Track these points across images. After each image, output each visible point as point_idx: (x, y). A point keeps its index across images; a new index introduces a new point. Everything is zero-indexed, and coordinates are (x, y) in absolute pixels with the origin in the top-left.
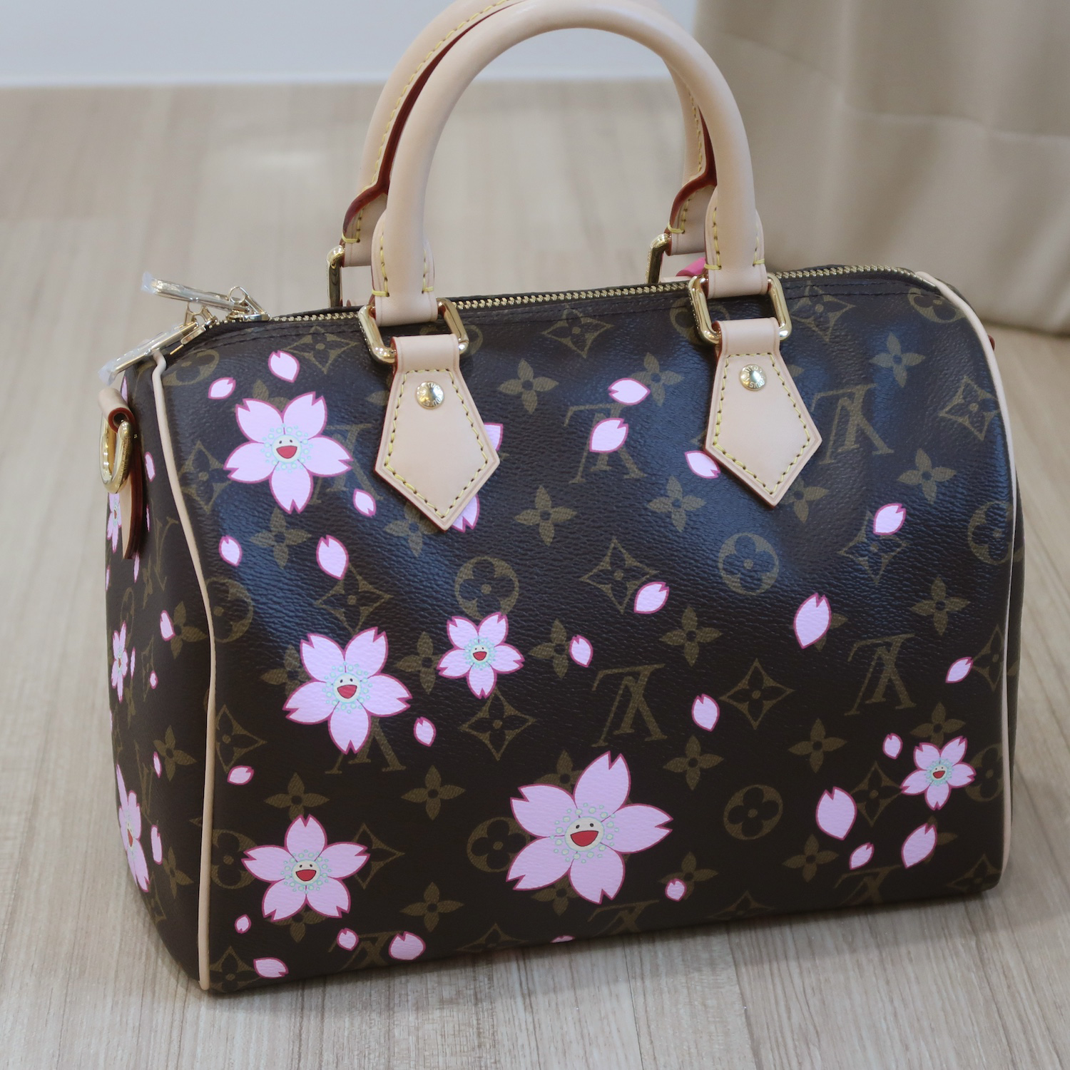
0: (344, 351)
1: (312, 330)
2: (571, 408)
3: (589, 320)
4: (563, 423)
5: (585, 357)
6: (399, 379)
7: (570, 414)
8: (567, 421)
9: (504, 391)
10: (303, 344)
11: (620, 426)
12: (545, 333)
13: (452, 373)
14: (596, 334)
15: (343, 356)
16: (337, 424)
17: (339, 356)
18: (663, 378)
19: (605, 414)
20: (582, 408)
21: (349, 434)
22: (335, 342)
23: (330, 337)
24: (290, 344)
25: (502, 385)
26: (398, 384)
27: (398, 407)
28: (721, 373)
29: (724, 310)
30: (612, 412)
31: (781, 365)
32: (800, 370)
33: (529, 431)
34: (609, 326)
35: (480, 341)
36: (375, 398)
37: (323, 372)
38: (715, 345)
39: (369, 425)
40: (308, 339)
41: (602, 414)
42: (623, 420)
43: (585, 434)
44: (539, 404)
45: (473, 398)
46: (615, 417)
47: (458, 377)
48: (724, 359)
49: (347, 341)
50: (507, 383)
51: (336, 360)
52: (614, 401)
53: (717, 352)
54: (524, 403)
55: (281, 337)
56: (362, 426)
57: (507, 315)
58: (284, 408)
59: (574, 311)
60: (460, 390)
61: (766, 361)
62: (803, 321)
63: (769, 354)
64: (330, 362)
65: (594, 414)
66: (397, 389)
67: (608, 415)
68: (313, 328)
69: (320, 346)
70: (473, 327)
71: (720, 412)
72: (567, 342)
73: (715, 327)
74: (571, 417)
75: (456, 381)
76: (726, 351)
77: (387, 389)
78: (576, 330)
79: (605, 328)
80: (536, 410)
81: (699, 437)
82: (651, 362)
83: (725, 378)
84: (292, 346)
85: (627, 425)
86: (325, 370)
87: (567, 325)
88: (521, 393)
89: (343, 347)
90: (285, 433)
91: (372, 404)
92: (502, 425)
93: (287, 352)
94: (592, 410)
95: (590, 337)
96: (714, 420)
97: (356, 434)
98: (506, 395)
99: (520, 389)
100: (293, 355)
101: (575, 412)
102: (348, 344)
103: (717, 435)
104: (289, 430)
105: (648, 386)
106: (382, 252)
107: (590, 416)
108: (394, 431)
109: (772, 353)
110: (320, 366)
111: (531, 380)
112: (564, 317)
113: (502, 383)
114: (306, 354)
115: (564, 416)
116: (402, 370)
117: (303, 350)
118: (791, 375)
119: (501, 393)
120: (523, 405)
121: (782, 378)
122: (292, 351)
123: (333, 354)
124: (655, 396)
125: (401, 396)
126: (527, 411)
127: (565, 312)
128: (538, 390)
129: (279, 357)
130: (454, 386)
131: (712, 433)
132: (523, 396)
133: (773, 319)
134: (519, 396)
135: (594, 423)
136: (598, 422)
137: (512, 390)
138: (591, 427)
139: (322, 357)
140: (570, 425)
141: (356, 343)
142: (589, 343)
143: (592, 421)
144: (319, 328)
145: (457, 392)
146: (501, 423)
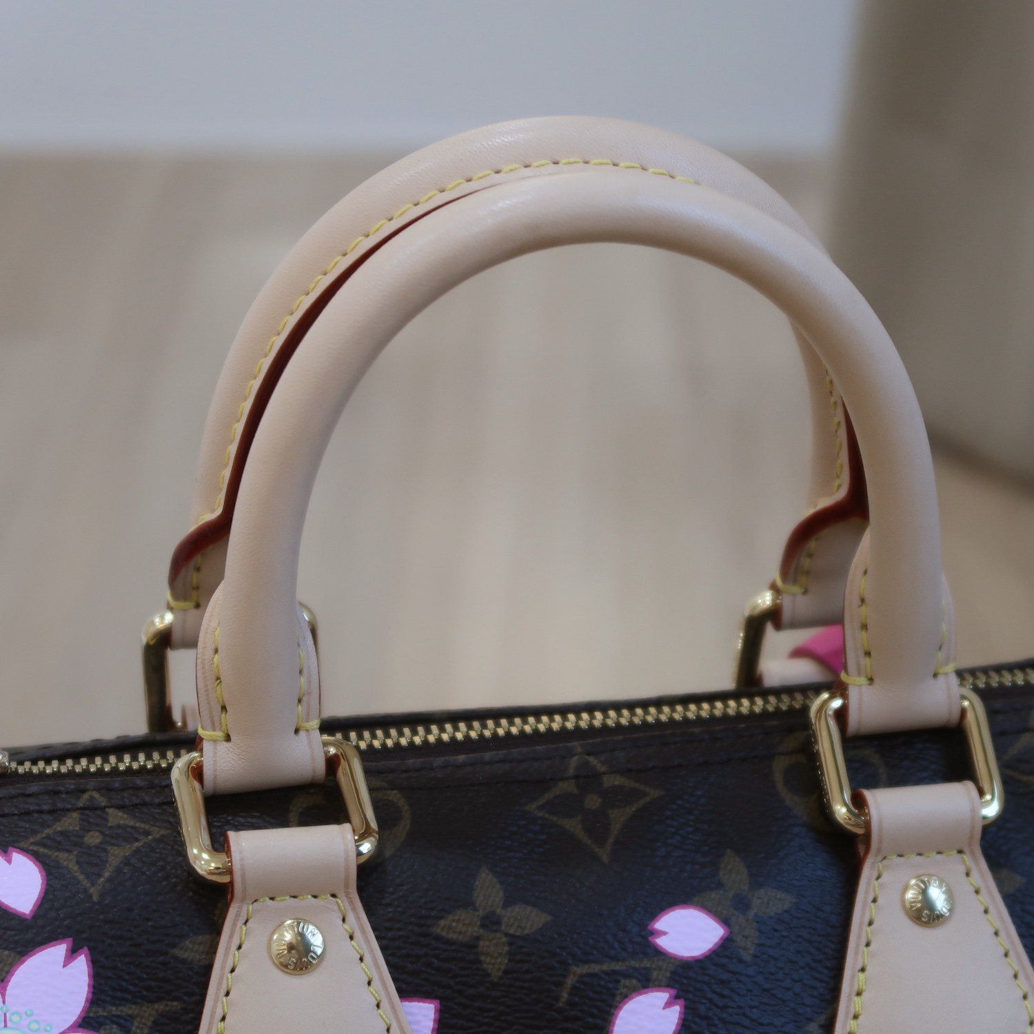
0: (137, 851)
1: (84, 800)
2: (575, 969)
3: (618, 780)
4: (557, 999)
5: (605, 859)
6: (238, 915)
7: (570, 981)
8: (565, 996)
9: (444, 934)
10: (62, 833)
11: (668, 1005)
12: (532, 807)
13: (342, 901)
14: (631, 810)
15: (133, 861)
16: (113, 1005)
17: (127, 862)
18: (756, 902)
19: (639, 980)
20: (596, 968)
21: (136, 1023)
22: (124, 827)
23: (116, 817)
24: (34, 832)
25: (442, 923)
26: (234, 925)
27: (233, 971)
28: (867, 892)
29: (875, 759)
30: (655, 974)
31: (982, 874)
32: (1019, 880)
33: (492, 1014)
34: (654, 793)
35: (404, 826)
36: (189, 950)
37: (90, 897)
38: (854, 836)
39: (175, 1004)
40: (71, 822)
41: (634, 982)
42: (674, 992)
43: (599, 1022)
44: (511, 960)
45: (383, 948)
46: (659, 986)
47: (354, 909)
48: (873, 864)
49: (147, 827)
50: (451, 917)
51: (119, 871)
52: (659, 953)
53: (861, 849)
54: (483, 958)
55: (20, 814)
56: (160, 1007)
57: (463, 766)
58: (8, 972)
59: (591, 759)
60: (358, 935)
61: (954, 865)
62: (1025, 778)
63: (960, 852)
64: (107, 874)
65: (618, 982)
66: (231, 936)
67: (646, 983)
68: (86, 796)
69: (93, 838)
70: (395, 796)
71: (863, 970)
72: (573, 825)
73: (858, 802)
74: (574, 988)
75: (351, 917)
76: (879, 850)
77: (215, 929)
78: (593, 802)
79: (648, 799)
80: (506, 972)
81: (822, 1019)
82: (734, 871)
83: (874, 901)
84: (39, 836)
85: (682, 1001)
86: (95, 892)
87: (576, 791)
88: (478, 938)
89: (137, 840)
90: (6, 1026)
91: (183, 962)
92: (438, 1001)
93: (24, 851)
94: (614, 972)
95: (619, 817)
96: (851, 985)
97: (149, 1023)
98: (449, 942)
99: (475, 930)
100: (37, 857)
101: (582, 976)
102: (147, 833)
103: (856, 1017)
104: (16, 1019)
105: (724, 921)
106: (216, 656)
107: (611, 986)
108: (223, 1019)
109: (966, 850)
110: (86, 883)
111: (498, 911)
112: (571, 772)
113: (441, 918)
114: (62, 856)
115: (560, 984)
116: (243, 899)
117: (58, 847)
118: (1001, 891)
119: (438, 938)
120: (480, 962)
121: (984, 898)
122: (36, 848)
123: (117, 855)
124: (739, 939)
125: (240, 947)
126: (488, 975)
127: (574, 762)
128: (512, 931)
129: (9, 862)
130: (346, 926)
131: (847, 1013)
132: (481, 943)
133: (969, 785)
134: (472, 945)
135: (618, 999)
136: (626, 997)
137: (460, 933)
138: (611, 1006)
139: (92, 860)
140: (571, 1004)
141: (163, 832)
142: (615, 829)
143: (613, 996)
144: (96, 795)
145: (351, 938)
146: (436, 998)
